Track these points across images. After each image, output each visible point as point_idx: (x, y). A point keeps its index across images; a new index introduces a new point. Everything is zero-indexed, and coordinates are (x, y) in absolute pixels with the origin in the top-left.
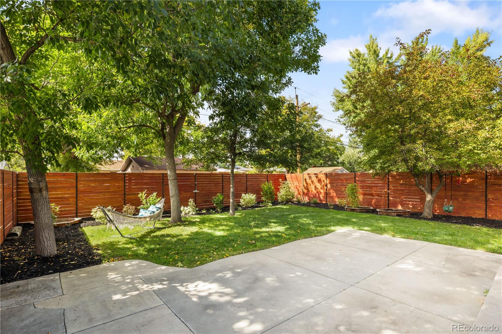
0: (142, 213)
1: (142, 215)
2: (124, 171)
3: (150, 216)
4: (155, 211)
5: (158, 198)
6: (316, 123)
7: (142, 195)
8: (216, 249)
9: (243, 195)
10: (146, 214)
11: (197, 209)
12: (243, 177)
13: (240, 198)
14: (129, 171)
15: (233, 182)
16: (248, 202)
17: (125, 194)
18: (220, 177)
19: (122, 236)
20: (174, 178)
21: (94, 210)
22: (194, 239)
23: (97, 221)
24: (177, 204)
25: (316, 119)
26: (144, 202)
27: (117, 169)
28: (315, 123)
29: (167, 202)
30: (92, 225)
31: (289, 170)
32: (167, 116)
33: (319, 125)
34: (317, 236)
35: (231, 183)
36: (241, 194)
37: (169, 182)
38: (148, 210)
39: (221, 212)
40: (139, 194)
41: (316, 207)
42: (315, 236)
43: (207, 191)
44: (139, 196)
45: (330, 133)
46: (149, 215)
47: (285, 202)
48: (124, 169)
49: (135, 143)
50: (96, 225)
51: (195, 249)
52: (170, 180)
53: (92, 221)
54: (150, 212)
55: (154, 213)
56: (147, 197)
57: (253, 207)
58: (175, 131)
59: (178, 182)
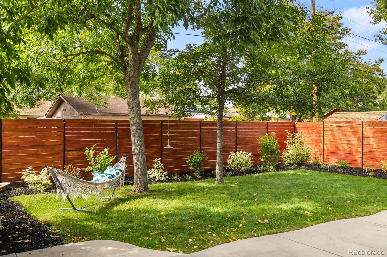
0: (97, 177)
1: (98, 180)
2: (51, 116)
3: (109, 182)
4: (115, 174)
5: (111, 156)
6: (340, 41)
7: (90, 152)
8: (214, 230)
9: (232, 153)
10: (104, 178)
11: (166, 173)
12: (230, 126)
13: (228, 158)
14: (59, 116)
15: (221, 134)
16: (241, 165)
17: (65, 150)
18: (197, 126)
19: (74, 208)
20: (138, 127)
21: (25, 173)
22: (177, 215)
23: (31, 187)
24: (143, 165)
25: (339, 35)
26: (92, 161)
27: (37, 114)
28: (338, 41)
29: (129, 163)
30: (25, 194)
31: (296, 116)
32: (130, 38)
33: (344, 45)
34: (360, 216)
35: (219, 135)
36: (229, 152)
37: (132, 133)
38: (105, 172)
39: (201, 179)
40: (85, 150)
41: (347, 173)
42: (357, 216)
43: (179, 146)
44: (86, 152)
45: (363, 57)
46: (107, 180)
47: (295, 165)
48: (50, 114)
49: (81, 77)
50: (31, 194)
51: (183, 229)
52: (134, 130)
53: (24, 189)
54: (109, 176)
55: (113, 177)
56: (95, 155)
57: (247, 172)
58: (140, 59)
59: (144, 133)
